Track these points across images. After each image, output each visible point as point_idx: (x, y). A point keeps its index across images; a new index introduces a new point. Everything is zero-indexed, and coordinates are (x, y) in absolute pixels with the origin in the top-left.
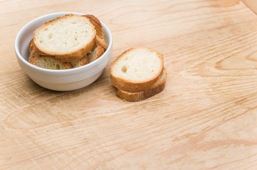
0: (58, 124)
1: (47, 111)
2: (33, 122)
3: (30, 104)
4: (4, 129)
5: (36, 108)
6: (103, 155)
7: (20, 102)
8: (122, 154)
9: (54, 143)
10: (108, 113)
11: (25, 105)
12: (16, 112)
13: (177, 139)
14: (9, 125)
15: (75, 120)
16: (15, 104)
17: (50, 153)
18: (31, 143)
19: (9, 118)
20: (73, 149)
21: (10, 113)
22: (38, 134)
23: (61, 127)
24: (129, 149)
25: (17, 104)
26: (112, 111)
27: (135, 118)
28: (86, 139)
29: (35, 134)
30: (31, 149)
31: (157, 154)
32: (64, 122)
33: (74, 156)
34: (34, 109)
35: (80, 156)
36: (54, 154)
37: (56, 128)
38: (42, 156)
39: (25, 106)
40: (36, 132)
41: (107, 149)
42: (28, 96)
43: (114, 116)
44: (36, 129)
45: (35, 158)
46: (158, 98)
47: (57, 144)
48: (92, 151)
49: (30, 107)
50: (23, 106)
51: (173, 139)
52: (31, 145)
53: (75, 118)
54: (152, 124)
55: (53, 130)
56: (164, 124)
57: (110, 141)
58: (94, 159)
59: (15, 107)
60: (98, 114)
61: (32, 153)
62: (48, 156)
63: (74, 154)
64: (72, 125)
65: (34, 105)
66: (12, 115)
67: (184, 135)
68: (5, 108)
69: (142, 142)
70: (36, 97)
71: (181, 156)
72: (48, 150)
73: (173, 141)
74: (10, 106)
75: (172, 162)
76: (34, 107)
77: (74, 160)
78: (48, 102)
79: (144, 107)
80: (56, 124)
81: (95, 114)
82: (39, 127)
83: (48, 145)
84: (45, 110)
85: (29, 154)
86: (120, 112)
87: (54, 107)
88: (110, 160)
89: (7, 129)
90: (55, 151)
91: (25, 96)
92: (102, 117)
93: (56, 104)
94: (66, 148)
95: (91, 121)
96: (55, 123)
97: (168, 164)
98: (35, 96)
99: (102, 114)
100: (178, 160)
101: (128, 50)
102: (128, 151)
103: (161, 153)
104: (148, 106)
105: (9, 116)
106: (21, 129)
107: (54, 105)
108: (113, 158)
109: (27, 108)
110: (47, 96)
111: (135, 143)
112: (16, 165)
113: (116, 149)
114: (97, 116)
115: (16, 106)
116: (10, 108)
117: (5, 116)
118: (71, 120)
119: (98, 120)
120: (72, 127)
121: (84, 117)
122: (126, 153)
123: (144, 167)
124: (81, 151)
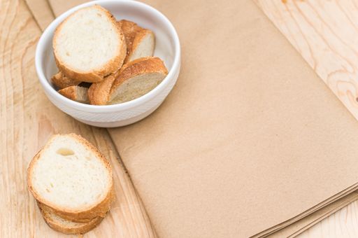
0: (22, 89)
10: (24, 144)
15: (21, 107)
22: (11, 70)
23: (14, 93)
29: (13, 68)
32: (22, 96)
37: (14, 88)
40: (15, 69)
44: (19, 69)
53: (24, 107)
55: (12, 85)
64: (15, 103)
81: (25, 129)
86: (20, 159)
92: (17, 137)
96: (24, 87)
99: (24, 137)
118: (24, 103)
119: (14, 132)
120: (12, 103)
121: (24, 117)
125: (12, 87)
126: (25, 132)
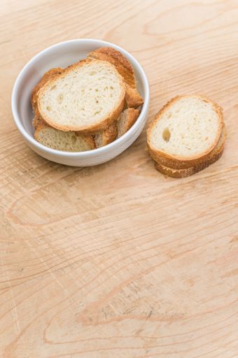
0: (79, 216)
1: (63, 195)
2: (46, 213)
3: (40, 185)
4: (10, 225)
5: (48, 192)
6: (139, 264)
7: (27, 182)
8: (164, 263)
9: (75, 246)
10: (144, 197)
11: (34, 186)
12: (22, 198)
13: (236, 239)
14: (17, 220)
15: (101, 211)
16: (19, 185)
17: (72, 261)
18: (46, 246)
19: (15, 208)
20: (100, 254)
21: (15, 200)
22: (54, 233)
23: (83, 222)
24: (173, 254)
25: (24, 186)
26: (149, 193)
28: (117, 239)
29: (51, 232)
30: (46, 255)
31: (209, 263)
32: (87, 213)
33: (103, 266)
34: (45, 192)
35: (111, 266)
36: (76, 262)
37: (77, 224)
38: (61, 266)
39: (33, 189)
40: (52, 230)
41: (144, 255)
42: (35, 171)
43: (152, 202)
44: (51, 225)
45: (53, 269)
46: (213, 172)
47: (79, 248)
48: (124, 259)
49: (40, 190)
50: (30, 188)
51: (231, 239)
52: (46, 249)
53: (102, 207)
54: (202, 215)
55: (73, 227)
57: (148, 242)
58: (128, 270)
59: (20, 191)
61: (50, 262)
62: (69, 265)
63: (101, 262)
64: (97, 218)
65: (44, 186)
66: (18, 203)
68: (9, 191)
69: (189, 243)
70: (47, 174)
72: (68, 258)
73: (231, 242)
74: (13, 188)
75: (228, 275)
76: (45, 190)
77: (103, 271)
78: (64, 182)
79: (194, 187)
80: (75, 216)
81: (127, 200)
82: (54, 221)
83: (68, 250)
84: (60, 195)
85: (45, 264)
86: (160, 196)
87: (71, 189)
88: (147, 272)
89: (13, 225)
90: (77, 259)
91: (32, 172)
92: (136, 205)
93: (74, 184)
94: (91, 254)
95: (123, 211)
96: (76, 214)
97: (222, 277)
98: (45, 171)
99: (136, 199)
101: (173, 100)
102: (172, 258)
103: (215, 261)
104: (199, 186)
105: (14, 204)
106: (31, 225)
107: (71, 186)
108: (152, 269)
109: (36, 190)
110: (62, 171)
111: (180, 246)
112: (30, 280)
113: (157, 255)
115: (22, 188)
116: (14, 192)
117: (9, 206)
118: (95, 210)
119: (131, 209)
120: (96, 220)
121: (112, 204)
122: (168, 261)
123: (191, 282)
124: (110, 258)
125: (76, 226)
126: (131, 199)
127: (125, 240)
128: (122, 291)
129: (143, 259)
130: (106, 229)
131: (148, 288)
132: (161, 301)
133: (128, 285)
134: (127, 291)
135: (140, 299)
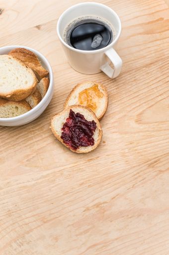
6: (23, 227)
8: (39, 226)
10: (29, 182)
13: (88, 209)
24: (45, 220)
27: (53, 187)
28: (10, 211)
31: (69, 226)
35: (5, 229)
41: (27, 221)
43: (34, 185)
48: (14, 224)
51: (84, 209)
53: (1, 189)
54: (67, 193)
56: (78, 192)
57: (30, 212)
58: (16, 231)
60: (20, 183)
67: (95, 205)
69: (57, 212)
71: (89, 227)
73: (84, 211)
75: (81, 234)
88: (28, 233)
92: (24, 187)
95: (15, 191)
97: (77, 235)
100: (86, 232)
102: (45, 222)
103: (73, 225)
108: (31, 230)
111: (50, 214)
113: (35, 221)
114: (20, 185)
121: (9, 187)
122: (42, 225)
123: (56, 239)
124: (5, 223)
127: (15, 211)
128: (11, 246)
129: (26, 224)
130: (4, 203)
131: (28, 243)
132: (36, 252)
133: (15, 241)
134: (15, 245)
135: (22, 251)
